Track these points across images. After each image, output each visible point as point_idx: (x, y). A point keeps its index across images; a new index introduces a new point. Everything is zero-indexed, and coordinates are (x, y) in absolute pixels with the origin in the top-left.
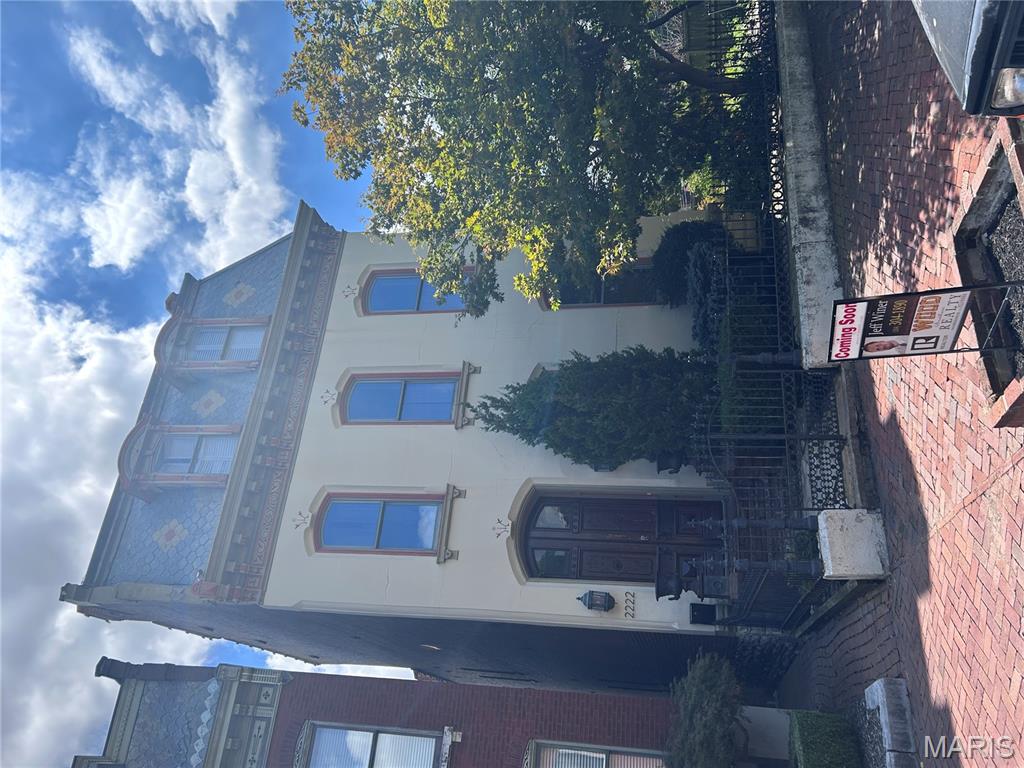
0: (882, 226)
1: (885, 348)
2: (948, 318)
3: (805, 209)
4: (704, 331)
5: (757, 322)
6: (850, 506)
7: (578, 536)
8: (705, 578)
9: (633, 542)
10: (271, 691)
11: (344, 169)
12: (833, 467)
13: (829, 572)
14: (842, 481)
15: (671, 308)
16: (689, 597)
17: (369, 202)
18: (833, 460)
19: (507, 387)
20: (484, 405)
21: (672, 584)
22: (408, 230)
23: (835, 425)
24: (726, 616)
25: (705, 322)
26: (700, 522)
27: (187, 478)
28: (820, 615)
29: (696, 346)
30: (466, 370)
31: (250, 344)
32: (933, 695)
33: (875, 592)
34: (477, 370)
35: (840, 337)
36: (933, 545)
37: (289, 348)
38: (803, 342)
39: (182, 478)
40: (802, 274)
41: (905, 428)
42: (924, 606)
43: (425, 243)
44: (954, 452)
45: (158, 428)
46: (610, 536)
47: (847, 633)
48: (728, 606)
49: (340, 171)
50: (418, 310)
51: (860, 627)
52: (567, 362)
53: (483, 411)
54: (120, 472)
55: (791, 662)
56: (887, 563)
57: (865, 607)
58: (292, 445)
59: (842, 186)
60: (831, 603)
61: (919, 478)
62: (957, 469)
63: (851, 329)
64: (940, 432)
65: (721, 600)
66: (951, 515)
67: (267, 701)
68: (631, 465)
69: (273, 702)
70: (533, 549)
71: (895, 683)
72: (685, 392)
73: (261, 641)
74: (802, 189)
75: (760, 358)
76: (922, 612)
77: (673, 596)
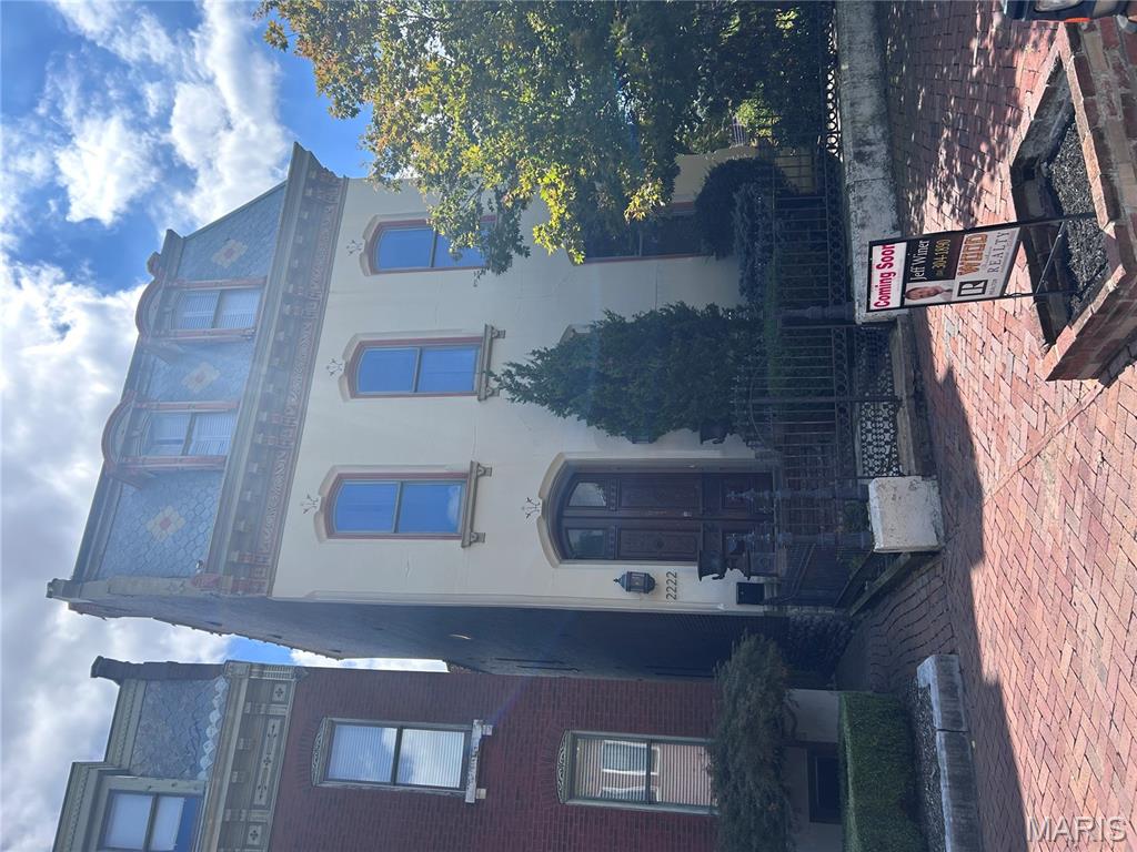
0: (942, 158)
1: (929, 295)
2: (996, 259)
3: (861, 142)
4: (750, 285)
5: (806, 272)
6: (905, 473)
7: (617, 514)
8: (752, 555)
9: (676, 519)
10: (284, 688)
11: (338, 104)
12: (887, 431)
13: (880, 544)
14: (895, 447)
15: (717, 259)
16: (735, 576)
17: (369, 143)
18: (886, 423)
19: (534, 353)
20: (509, 374)
21: (716, 562)
22: (416, 176)
23: (889, 384)
24: (775, 595)
25: (753, 275)
26: (740, 495)
27: (181, 461)
28: (874, 592)
29: (744, 302)
30: (489, 335)
31: (243, 310)
32: (985, 670)
33: (929, 565)
34: (501, 335)
35: (878, 283)
36: (987, 511)
37: (287, 313)
38: (856, 293)
39: (176, 461)
40: (856, 216)
41: (961, 386)
42: (977, 578)
43: (436, 189)
44: (1010, 410)
45: (144, 406)
46: (650, 513)
47: (902, 609)
48: (778, 585)
49: (334, 107)
50: (433, 267)
51: (914, 602)
52: (600, 323)
53: (508, 380)
54: (105, 457)
55: (847, 643)
56: (942, 533)
57: (919, 580)
58: (297, 422)
59: (902, 113)
60: (885, 578)
61: (975, 440)
62: (1012, 428)
63: (890, 274)
64: (997, 389)
65: (769, 579)
66: (1006, 479)
67: (281, 698)
68: (671, 435)
69: (287, 698)
70: (567, 529)
71: (947, 660)
72: (731, 353)
73: (276, 636)
74: (858, 118)
75: (809, 312)
76: (975, 584)
77: (716, 575)
